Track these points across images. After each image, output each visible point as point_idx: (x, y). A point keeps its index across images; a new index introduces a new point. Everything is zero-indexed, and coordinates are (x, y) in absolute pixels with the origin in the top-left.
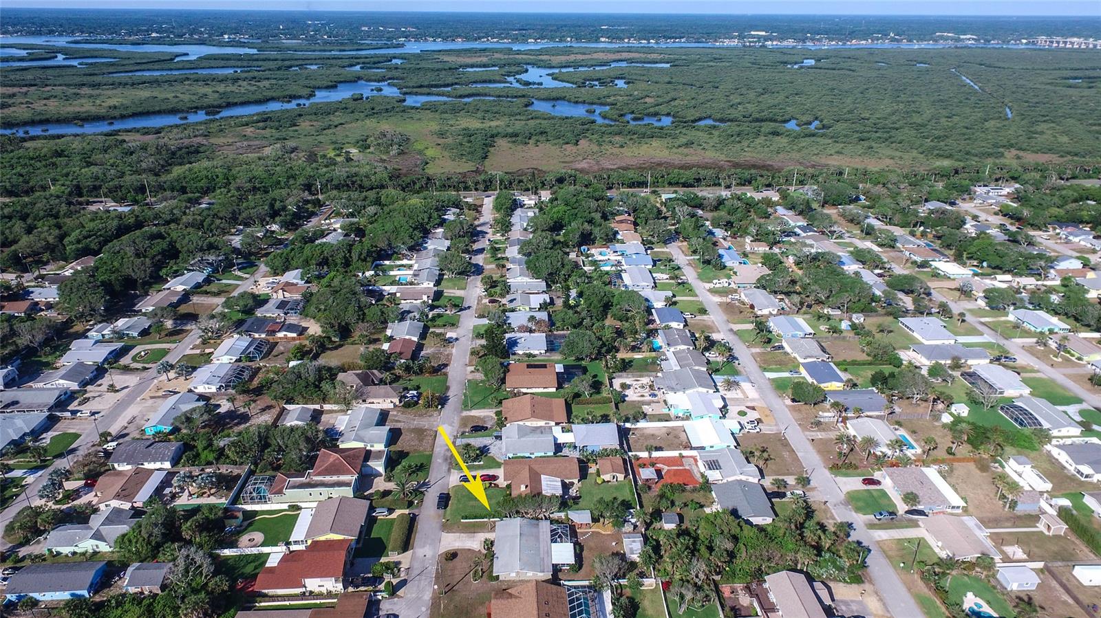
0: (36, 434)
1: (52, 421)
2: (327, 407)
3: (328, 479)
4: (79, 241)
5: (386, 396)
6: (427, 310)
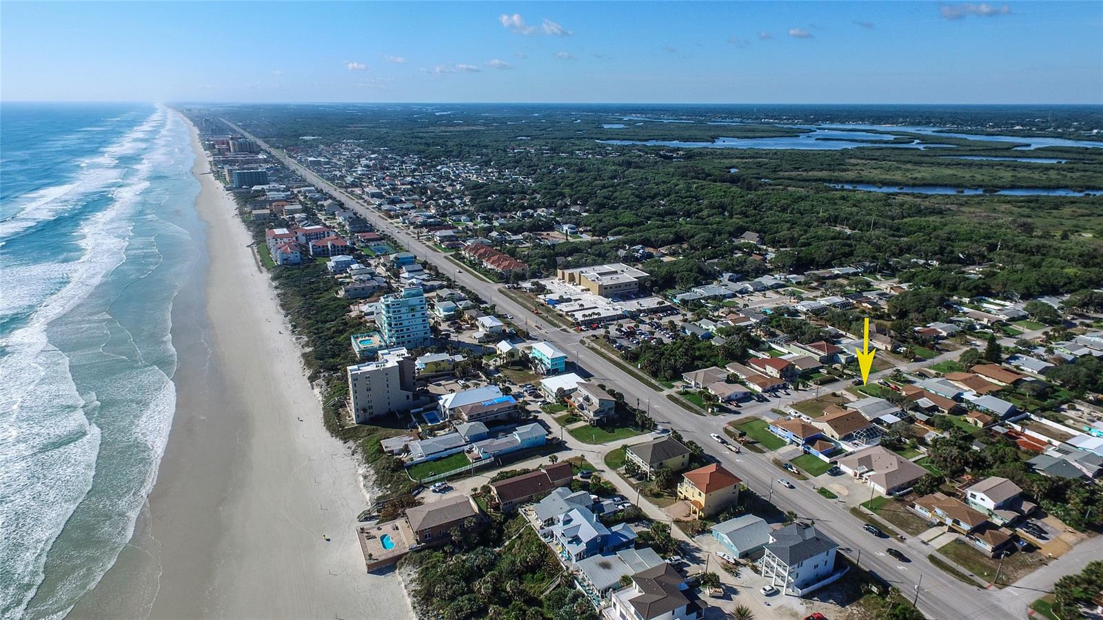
0: (725, 297)
1: (734, 296)
2: (848, 335)
3: (813, 350)
4: (808, 239)
5: (884, 342)
6: (978, 327)
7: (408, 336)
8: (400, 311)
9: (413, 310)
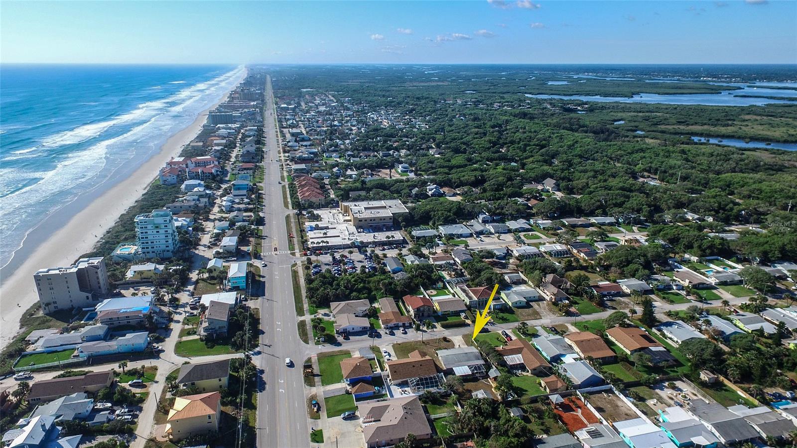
0: (459, 236)
1: (469, 236)
2: (530, 282)
5: (552, 293)
6: (674, 287)
7: (152, 248)
8: (146, 227)
9: (157, 227)
